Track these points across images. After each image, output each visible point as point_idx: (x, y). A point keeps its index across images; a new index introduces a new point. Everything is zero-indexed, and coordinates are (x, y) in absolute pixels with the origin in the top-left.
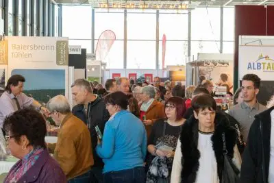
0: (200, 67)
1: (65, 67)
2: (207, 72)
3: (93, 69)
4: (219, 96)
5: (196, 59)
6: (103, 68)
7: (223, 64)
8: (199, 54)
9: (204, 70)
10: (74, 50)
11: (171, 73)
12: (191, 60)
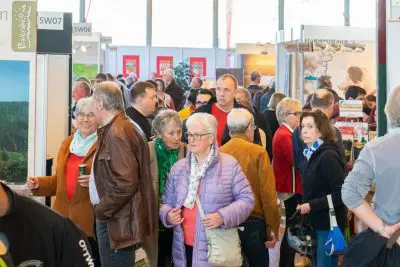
0: (306, 53)
1: (30, 56)
2: (320, 63)
3: (84, 49)
4: (349, 120)
5: (297, 36)
6: (104, 46)
7: (354, 48)
8: (303, 27)
9: (313, 58)
10: (48, 21)
11: (244, 58)
12: (287, 39)
